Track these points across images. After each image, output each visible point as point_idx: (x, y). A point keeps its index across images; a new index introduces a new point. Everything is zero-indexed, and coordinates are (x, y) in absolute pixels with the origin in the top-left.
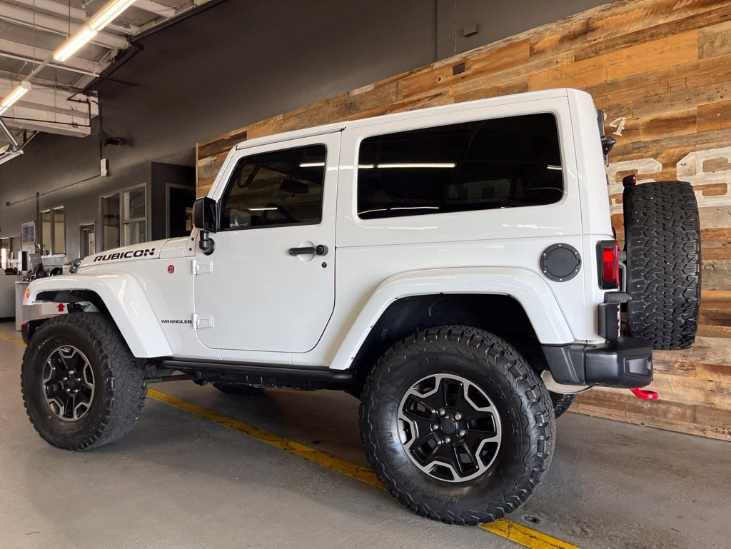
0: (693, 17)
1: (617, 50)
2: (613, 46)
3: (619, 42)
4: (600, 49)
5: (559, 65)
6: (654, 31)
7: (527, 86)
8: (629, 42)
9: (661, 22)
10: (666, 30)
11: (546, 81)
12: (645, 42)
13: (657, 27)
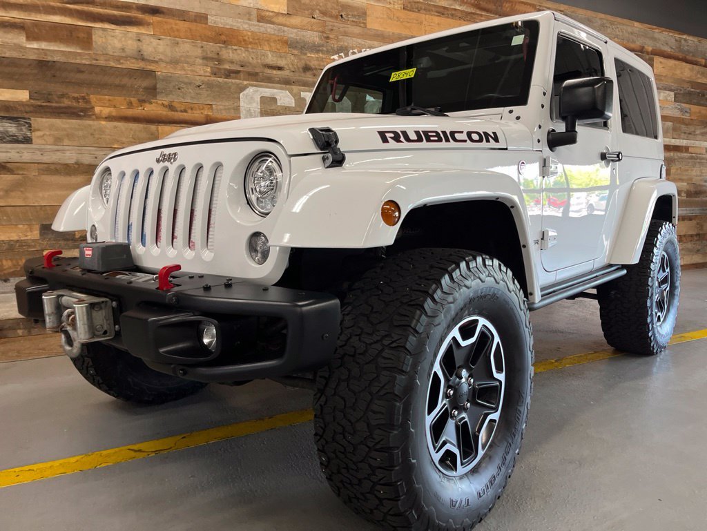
0: (474, 14)
1: (432, 15)
2: (429, 11)
3: (433, 9)
4: (421, 9)
5: (392, 6)
6: (453, 12)
7: (365, 14)
8: (439, 13)
9: (457, 7)
10: (459, 15)
11: (381, 16)
12: (448, 18)
13: (455, 10)
